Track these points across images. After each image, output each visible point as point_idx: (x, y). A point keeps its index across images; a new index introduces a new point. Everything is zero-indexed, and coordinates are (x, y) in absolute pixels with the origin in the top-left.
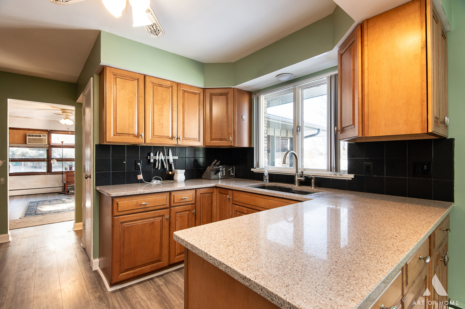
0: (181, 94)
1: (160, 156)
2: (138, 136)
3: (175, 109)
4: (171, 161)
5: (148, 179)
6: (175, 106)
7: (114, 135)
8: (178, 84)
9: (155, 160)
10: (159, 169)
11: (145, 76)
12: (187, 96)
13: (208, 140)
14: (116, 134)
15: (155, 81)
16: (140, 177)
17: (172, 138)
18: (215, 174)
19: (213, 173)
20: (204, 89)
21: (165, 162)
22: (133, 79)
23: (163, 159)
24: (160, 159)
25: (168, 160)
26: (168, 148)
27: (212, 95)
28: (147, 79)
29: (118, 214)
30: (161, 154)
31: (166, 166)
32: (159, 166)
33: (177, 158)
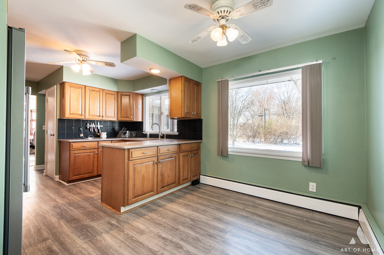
0: (104, 94)
1: (93, 125)
2: (81, 115)
3: (101, 102)
4: (99, 128)
5: (86, 136)
6: (101, 100)
7: (69, 114)
8: (103, 90)
9: (90, 127)
10: (92, 131)
11: (85, 86)
12: (108, 96)
13: (120, 117)
14: (70, 114)
15: (90, 88)
16: (82, 135)
17: (100, 116)
18: (124, 135)
19: (122, 134)
20: (117, 92)
21: (96, 128)
22: (79, 88)
23: (94, 127)
24: (93, 127)
25: (97, 127)
26: (97, 121)
27: (121, 95)
28: (86, 87)
29: (72, 150)
30: (93, 124)
31: (96, 130)
32: (92, 130)
33: (102, 126)
